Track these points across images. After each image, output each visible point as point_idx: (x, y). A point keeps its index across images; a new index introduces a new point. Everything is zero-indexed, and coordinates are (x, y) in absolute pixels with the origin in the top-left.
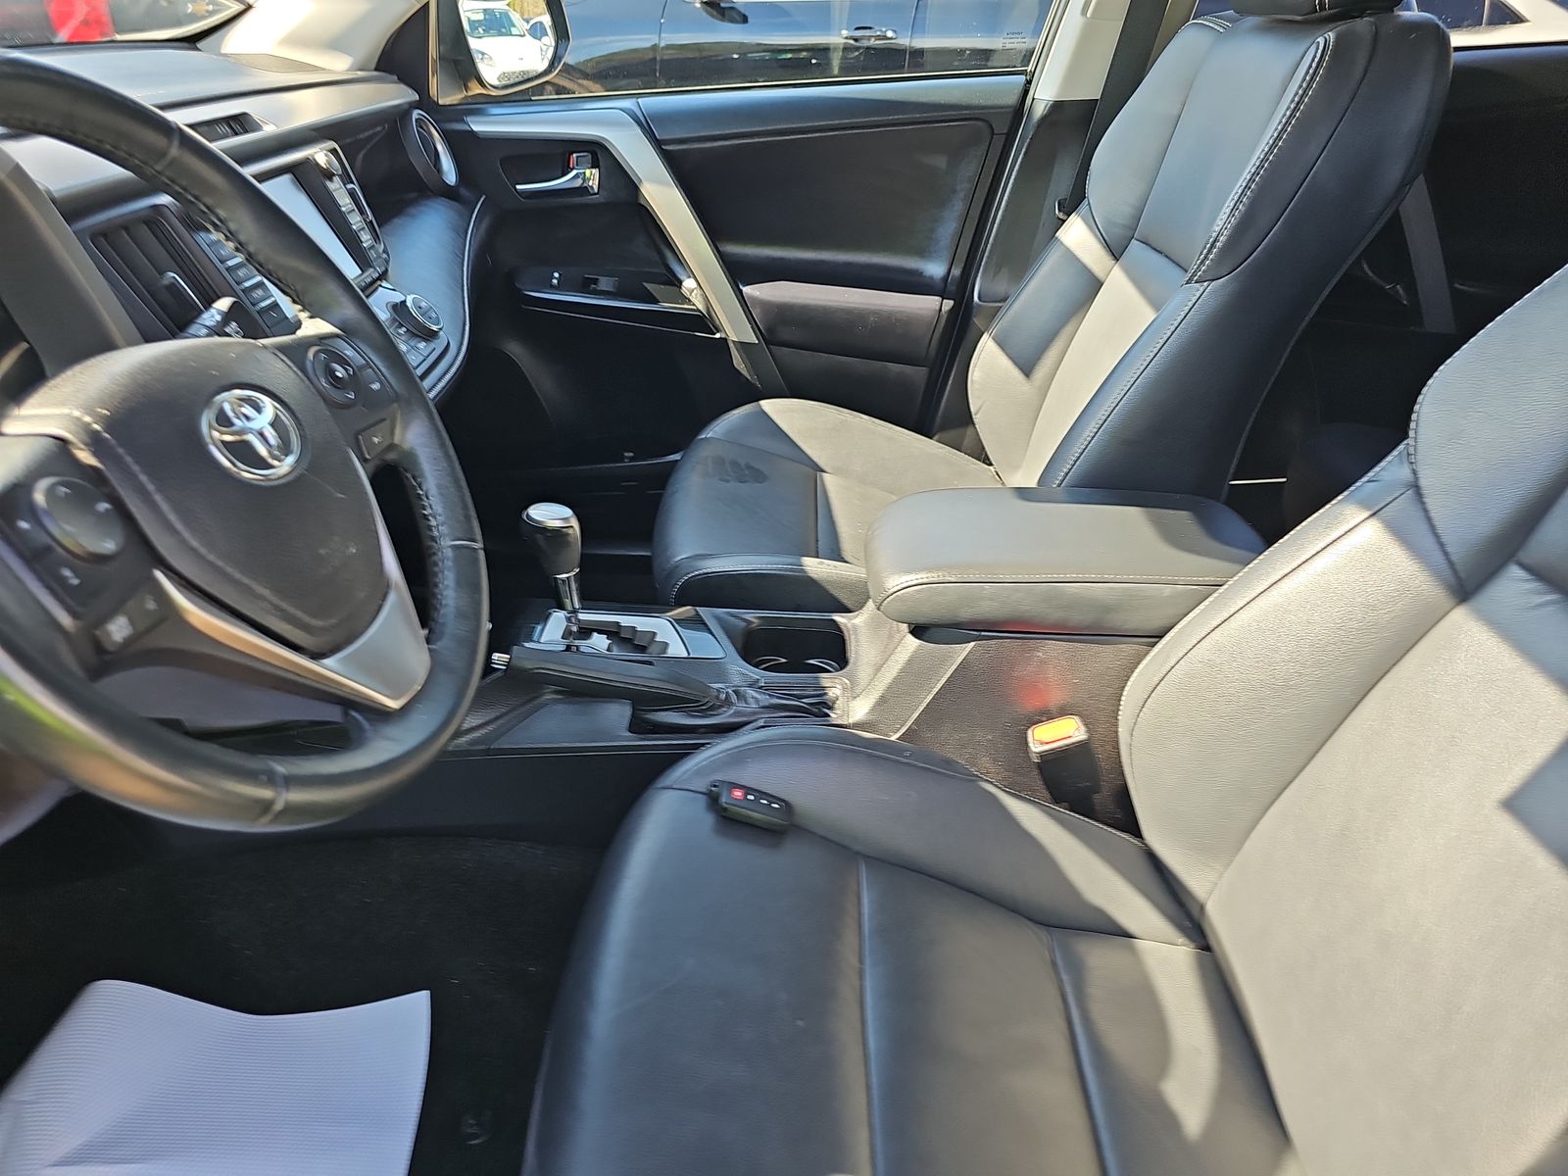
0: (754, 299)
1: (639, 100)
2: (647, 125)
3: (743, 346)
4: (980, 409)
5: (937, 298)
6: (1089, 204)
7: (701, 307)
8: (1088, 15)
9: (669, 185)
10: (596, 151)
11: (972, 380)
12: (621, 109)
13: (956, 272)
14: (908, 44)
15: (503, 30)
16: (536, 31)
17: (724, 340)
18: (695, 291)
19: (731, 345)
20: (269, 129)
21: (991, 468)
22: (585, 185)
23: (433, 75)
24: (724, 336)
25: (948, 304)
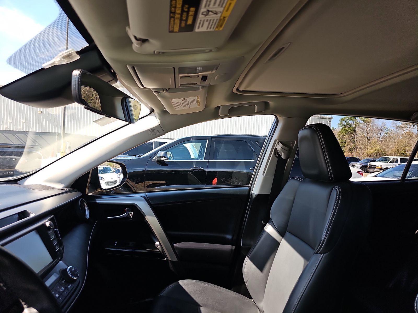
0: (176, 247)
1: (146, 193)
2: (149, 200)
3: (173, 262)
4: (247, 281)
5: (230, 246)
6: (272, 221)
7: (160, 250)
8: (265, 175)
9: (153, 216)
10: (134, 208)
11: (244, 272)
12: (141, 196)
13: (235, 238)
14: (206, 170)
15: (108, 172)
16: (117, 172)
17: (167, 260)
18: (159, 246)
19: (169, 262)
20: (32, 215)
21: (252, 300)
22: (129, 216)
23: (88, 188)
24: (167, 259)
25: (234, 247)
